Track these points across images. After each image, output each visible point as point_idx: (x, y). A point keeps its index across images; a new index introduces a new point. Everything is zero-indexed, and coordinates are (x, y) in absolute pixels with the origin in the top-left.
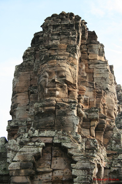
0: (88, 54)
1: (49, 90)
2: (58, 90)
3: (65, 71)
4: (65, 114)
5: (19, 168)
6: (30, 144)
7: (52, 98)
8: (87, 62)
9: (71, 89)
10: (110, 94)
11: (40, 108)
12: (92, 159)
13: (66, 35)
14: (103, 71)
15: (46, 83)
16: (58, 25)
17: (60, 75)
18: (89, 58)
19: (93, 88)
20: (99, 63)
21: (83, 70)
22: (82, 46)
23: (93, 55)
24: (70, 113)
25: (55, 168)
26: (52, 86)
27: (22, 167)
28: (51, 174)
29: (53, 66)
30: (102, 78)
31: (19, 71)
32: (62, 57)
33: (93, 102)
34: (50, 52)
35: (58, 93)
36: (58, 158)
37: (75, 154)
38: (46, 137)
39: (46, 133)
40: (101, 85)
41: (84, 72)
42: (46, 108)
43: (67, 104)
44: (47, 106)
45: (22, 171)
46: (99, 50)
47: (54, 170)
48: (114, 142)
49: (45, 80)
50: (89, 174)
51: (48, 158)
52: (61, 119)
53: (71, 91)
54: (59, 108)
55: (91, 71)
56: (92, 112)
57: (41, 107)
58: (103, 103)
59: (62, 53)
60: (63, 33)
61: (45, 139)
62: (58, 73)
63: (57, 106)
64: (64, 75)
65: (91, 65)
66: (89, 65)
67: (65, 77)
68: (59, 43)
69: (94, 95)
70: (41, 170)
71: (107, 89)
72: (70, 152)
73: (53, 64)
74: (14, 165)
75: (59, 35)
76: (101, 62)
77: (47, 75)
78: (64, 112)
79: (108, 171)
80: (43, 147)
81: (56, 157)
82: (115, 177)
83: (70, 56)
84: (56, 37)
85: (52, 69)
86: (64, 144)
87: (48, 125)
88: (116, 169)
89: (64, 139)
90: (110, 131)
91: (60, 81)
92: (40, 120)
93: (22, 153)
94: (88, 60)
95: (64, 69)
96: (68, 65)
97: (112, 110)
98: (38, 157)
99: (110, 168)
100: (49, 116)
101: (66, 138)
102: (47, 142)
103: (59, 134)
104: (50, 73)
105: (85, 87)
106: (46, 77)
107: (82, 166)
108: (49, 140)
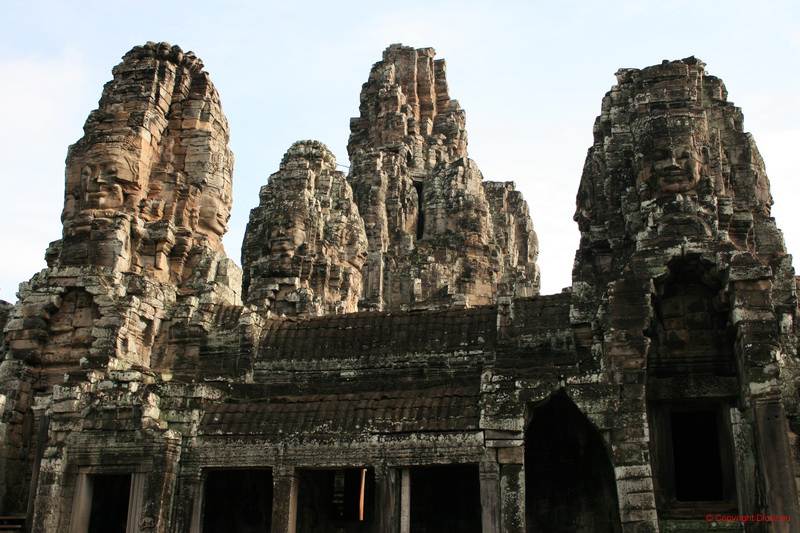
0: (183, 119)
1: (90, 197)
2: (103, 196)
3: (116, 162)
4: (103, 238)
5: (21, 328)
6: (41, 290)
7: (88, 211)
8: (178, 134)
9: (128, 191)
10: (209, 190)
11: (70, 229)
12: (125, 311)
13: (135, 93)
14: (201, 150)
15: (86, 185)
16: (131, 73)
17: (108, 169)
18: (183, 127)
19: (175, 183)
20: (197, 136)
21: (169, 151)
22: (174, 106)
23: (190, 122)
24: (110, 237)
25: (78, 325)
26: (94, 189)
27: (27, 326)
28: (70, 334)
29: (98, 155)
30: (199, 162)
31: (74, 155)
32: (115, 138)
33: (171, 208)
34: (102, 126)
35: (102, 201)
36: (84, 310)
37: (101, 303)
38: (66, 277)
39: (68, 271)
40: (194, 176)
41: (171, 154)
42: (79, 228)
43: (109, 220)
44: (79, 225)
45: (26, 332)
46: (203, 110)
47: (76, 328)
48: (198, 273)
49: (85, 180)
50: (113, 334)
51: (69, 310)
52: (96, 246)
53: (128, 194)
54: (97, 228)
55: (183, 150)
56: (160, 228)
57: (72, 226)
58: (190, 209)
59: (119, 129)
60: (131, 89)
61: (66, 280)
62: (104, 166)
63: (94, 225)
64: (114, 169)
65: (184, 140)
66: (181, 139)
67: (116, 172)
68: (122, 108)
69: (175, 196)
70: (57, 329)
71: (204, 182)
72: (96, 301)
73: (98, 150)
74: (15, 323)
75: (124, 92)
76: (201, 134)
77: (89, 170)
78: (102, 234)
79: (168, 324)
80: (62, 295)
81: (81, 307)
82: (178, 332)
83: (130, 134)
84: (118, 97)
85: (96, 159)
86: (88, 289)
87: (78, 256)
88: (179, 320)
89: (90, 280)
90: (197, 256)
91: (107, 179)
92: (70, 248)
93: (28, 305)
94: (182, 130)
95: (115, 158)
96: (123, 151)
97: (212, 218)
98: (51, 309)
99: (171, 320)
100: (82, 241)
101: (94, 278)
102: (68, 285)
103: (85, 273)
104: (93, 168)
105: (161, 183)
106: (86, 174)
107: (107, 323)
108: (71, 282)
